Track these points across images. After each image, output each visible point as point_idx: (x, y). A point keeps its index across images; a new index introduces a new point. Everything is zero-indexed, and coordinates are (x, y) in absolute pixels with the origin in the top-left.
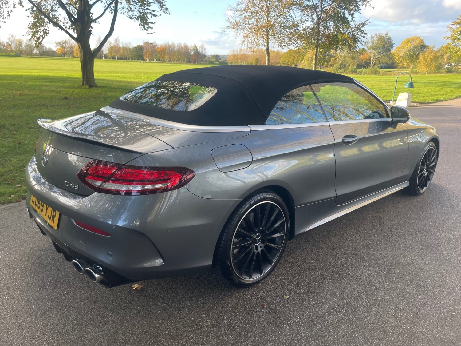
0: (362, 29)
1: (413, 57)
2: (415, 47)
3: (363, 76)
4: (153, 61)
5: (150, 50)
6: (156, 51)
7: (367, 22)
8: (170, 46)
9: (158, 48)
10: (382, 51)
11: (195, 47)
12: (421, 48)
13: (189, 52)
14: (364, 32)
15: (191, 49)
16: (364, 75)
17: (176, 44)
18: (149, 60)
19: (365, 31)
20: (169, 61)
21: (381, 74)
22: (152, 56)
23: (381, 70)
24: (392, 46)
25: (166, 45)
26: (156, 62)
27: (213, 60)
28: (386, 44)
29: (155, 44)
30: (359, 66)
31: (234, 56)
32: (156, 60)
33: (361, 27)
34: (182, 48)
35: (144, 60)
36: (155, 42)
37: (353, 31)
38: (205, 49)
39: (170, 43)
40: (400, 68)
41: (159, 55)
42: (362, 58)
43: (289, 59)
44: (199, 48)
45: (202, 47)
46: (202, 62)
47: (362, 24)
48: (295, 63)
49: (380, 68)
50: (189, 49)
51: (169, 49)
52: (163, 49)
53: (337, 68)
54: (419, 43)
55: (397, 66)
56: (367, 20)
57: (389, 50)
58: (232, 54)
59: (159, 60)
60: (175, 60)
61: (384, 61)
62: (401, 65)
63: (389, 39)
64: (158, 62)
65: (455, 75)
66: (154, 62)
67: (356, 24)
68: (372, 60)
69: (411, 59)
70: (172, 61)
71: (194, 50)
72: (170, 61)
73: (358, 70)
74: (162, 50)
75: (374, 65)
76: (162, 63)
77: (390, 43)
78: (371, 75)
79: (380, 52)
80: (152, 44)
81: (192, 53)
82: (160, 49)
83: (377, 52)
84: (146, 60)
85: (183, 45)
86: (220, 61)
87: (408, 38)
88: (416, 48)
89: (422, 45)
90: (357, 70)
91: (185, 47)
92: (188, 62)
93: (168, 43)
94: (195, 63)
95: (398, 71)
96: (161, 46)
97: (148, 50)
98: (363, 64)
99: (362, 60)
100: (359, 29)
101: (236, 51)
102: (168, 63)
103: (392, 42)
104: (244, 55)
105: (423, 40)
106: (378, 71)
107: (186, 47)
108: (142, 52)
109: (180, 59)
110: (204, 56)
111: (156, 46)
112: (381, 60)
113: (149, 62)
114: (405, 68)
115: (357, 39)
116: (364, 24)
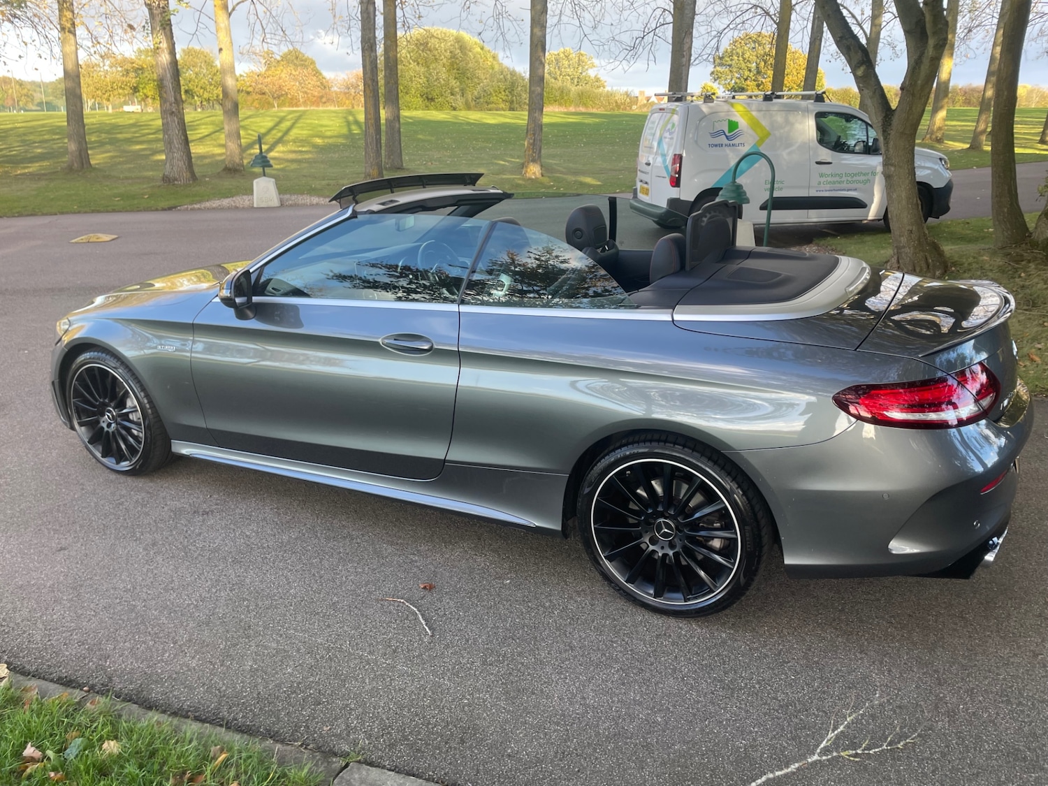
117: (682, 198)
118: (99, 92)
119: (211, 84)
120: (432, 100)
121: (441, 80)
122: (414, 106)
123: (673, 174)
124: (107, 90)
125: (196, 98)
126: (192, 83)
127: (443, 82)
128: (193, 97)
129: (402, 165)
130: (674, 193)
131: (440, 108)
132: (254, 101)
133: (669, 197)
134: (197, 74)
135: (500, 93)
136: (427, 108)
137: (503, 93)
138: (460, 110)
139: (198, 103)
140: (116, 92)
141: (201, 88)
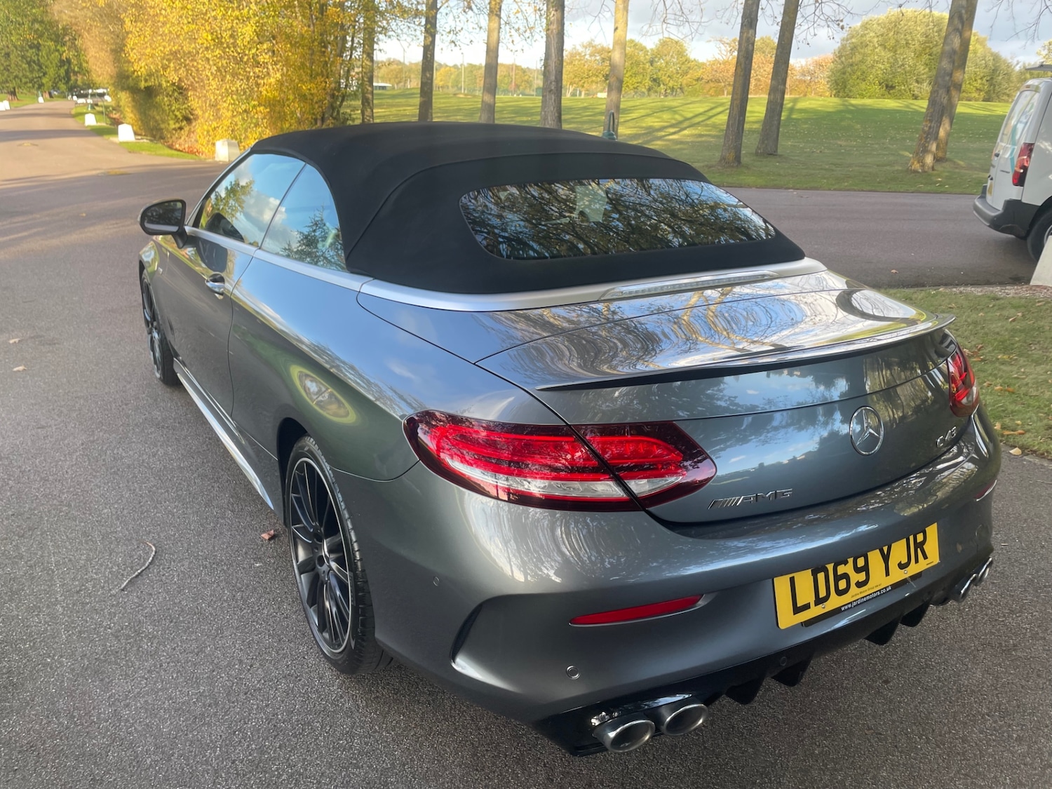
117: (1024, 201)
118: (577, 80)
119: (678, 73)
120: (892, 87)
121: (907, 66)
122: (869, 94)
123: (1018, 169)
124: (584, 77)
125: (662, 86)
126: (661, 72)
127: (908, 69)
128: (659, 86)
129: (776, 151)
130: (1014, 193)
131: (897, 97)
132: (711, 89)
133: (1008, 198)
134: (667, 63)
135: (976, 80)
136: (883, 96)
137: (979, 81)
138: (922, 99)
139: (663, 91)
140: (590, 80)
141: (669, 76)
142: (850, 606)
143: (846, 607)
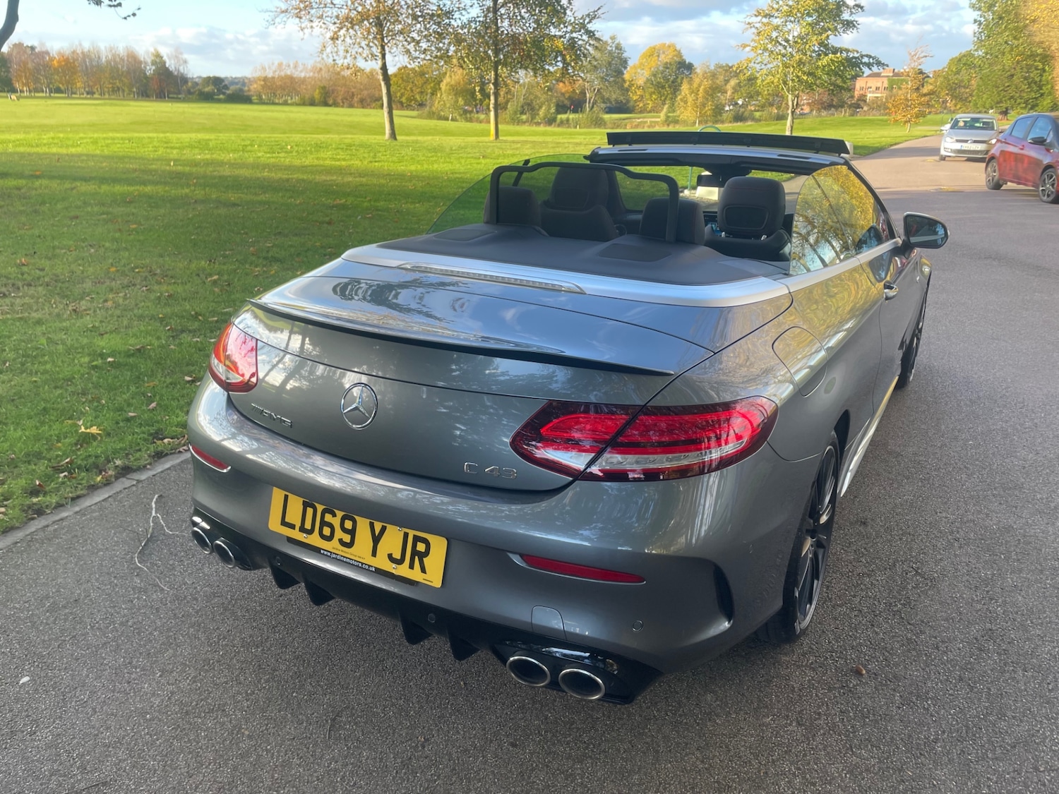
0: (591, 27)
1: (663, 87)
2: (666, 66)
3: (573, 130)
4: (41, 94)
5: (30, 65)
6: (47, 66)
7: (600, 12)
8: (85, 55)
9: (52, 59)
10: (607, 75)
11: (158, 56)
12: (679, 69)
13: (142, 70)
14: (594, 35)
15: (146, 63)
16: (576, 127)
17: (103, 48)
18: (30, 91)
19: (596, 33)
20: (88, 93)
21: (610, 126)
22: (37, 80)
23: (607, 117)
24: (624, 62)
25: (74, 52)
26: (50, 97)
27: (207, 89)
28: (612, 60)
29: (44, 50)
30: (561, 108)
31: (265, 79)
32: (51, 92)
33: (586, 22)
34: (122, 60)
35: (14, 91)
36: (42, 44)
37: (572, 32)
38: (185, 62)
39: (87, 46)
40: (641, 112)
41: (56, 77)
42: (563, 91)
43: (403, 91)
44: (169, 58)
45: (177, 57)
46: (180, 94)
47: (588, 15)
48: (419, 99)
49: (607, 113)
50: (140, 62)
51: (85, 62)
52: (67, 60)
53: (515, 113)
54: (672, 58)
55: (634, 107)
56: (599, 9)
57: (620, 73)
58: (257, 74)
59: (58, 90)
60: (106, 90)
61: (614, 96)
62: (641, 105)
63: (618, 47)
64: (56, 95)
65: (751, 125)
66: (45, 97)
67: (575, 15)
68: (588, 95)
69: (660, 93)
70: (94, 93)
71: (154, 63)
72: (91, 93)
73: (559, 116)
74: (66, 65)
75: (593, 107)
76: (68, 98)
77: (620, 59)
78: (589, 127)
79: (602, 78)
80: (33, 48)
81: (150, 70)
82: (59, 62)
83: (597, 78)
84: (22, 91)
85: (121, 51)
86: (228, 92)
87: (652, 45)
88: (668, 68)
89: (679, 63)
90: (556, 118)
91: (128, 56)
92: (143, 95)
93: (80, 45)
94: (161, 98)
95: (639, 118)
96: (59, 53)
97: (25, 63)
98: (567, 103)
99: (563, 94)
100: (583, 26)
101: (269, 68)
102: (86, 98)
103: (625, 55)
104: (291, 78)
105: (679, 52)
106: (602, 119)
107: (133, 58)
108: (9, 72)
109: (118, 89)
110: (184, 80)
111: (47, 53)
112: (606, 95)
113: (31, 97)
114: (650, 112)
115: (580, 50)
116: (593, 17)
142: (329, 554)
143: (326, 553)
